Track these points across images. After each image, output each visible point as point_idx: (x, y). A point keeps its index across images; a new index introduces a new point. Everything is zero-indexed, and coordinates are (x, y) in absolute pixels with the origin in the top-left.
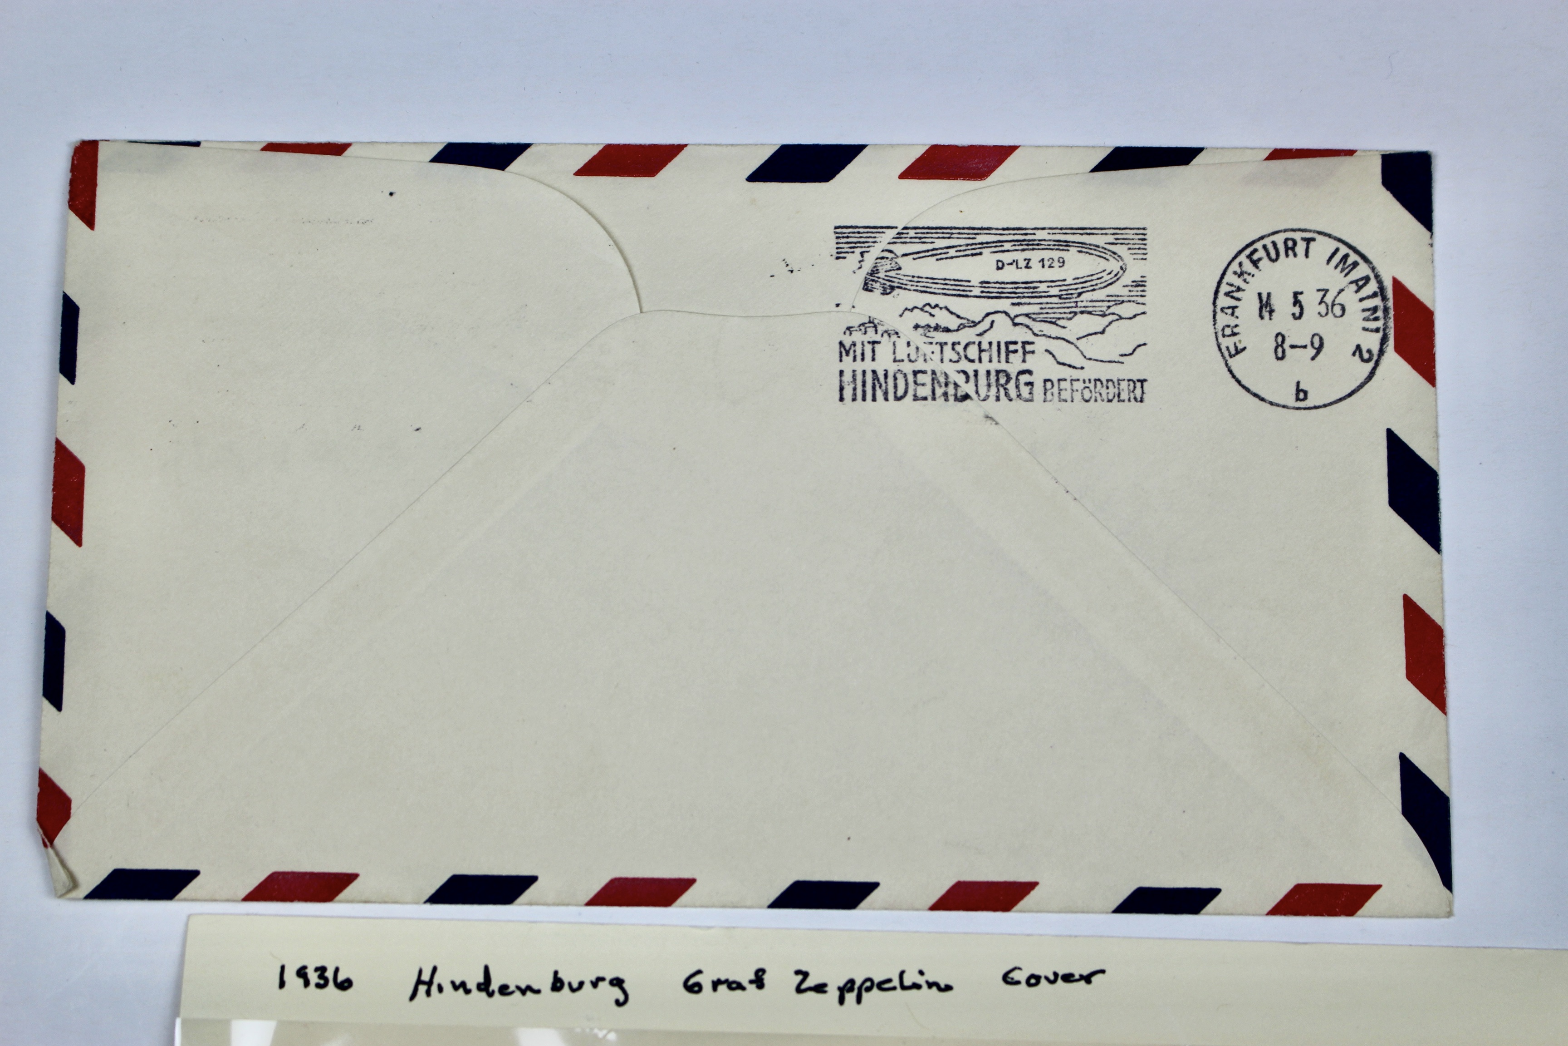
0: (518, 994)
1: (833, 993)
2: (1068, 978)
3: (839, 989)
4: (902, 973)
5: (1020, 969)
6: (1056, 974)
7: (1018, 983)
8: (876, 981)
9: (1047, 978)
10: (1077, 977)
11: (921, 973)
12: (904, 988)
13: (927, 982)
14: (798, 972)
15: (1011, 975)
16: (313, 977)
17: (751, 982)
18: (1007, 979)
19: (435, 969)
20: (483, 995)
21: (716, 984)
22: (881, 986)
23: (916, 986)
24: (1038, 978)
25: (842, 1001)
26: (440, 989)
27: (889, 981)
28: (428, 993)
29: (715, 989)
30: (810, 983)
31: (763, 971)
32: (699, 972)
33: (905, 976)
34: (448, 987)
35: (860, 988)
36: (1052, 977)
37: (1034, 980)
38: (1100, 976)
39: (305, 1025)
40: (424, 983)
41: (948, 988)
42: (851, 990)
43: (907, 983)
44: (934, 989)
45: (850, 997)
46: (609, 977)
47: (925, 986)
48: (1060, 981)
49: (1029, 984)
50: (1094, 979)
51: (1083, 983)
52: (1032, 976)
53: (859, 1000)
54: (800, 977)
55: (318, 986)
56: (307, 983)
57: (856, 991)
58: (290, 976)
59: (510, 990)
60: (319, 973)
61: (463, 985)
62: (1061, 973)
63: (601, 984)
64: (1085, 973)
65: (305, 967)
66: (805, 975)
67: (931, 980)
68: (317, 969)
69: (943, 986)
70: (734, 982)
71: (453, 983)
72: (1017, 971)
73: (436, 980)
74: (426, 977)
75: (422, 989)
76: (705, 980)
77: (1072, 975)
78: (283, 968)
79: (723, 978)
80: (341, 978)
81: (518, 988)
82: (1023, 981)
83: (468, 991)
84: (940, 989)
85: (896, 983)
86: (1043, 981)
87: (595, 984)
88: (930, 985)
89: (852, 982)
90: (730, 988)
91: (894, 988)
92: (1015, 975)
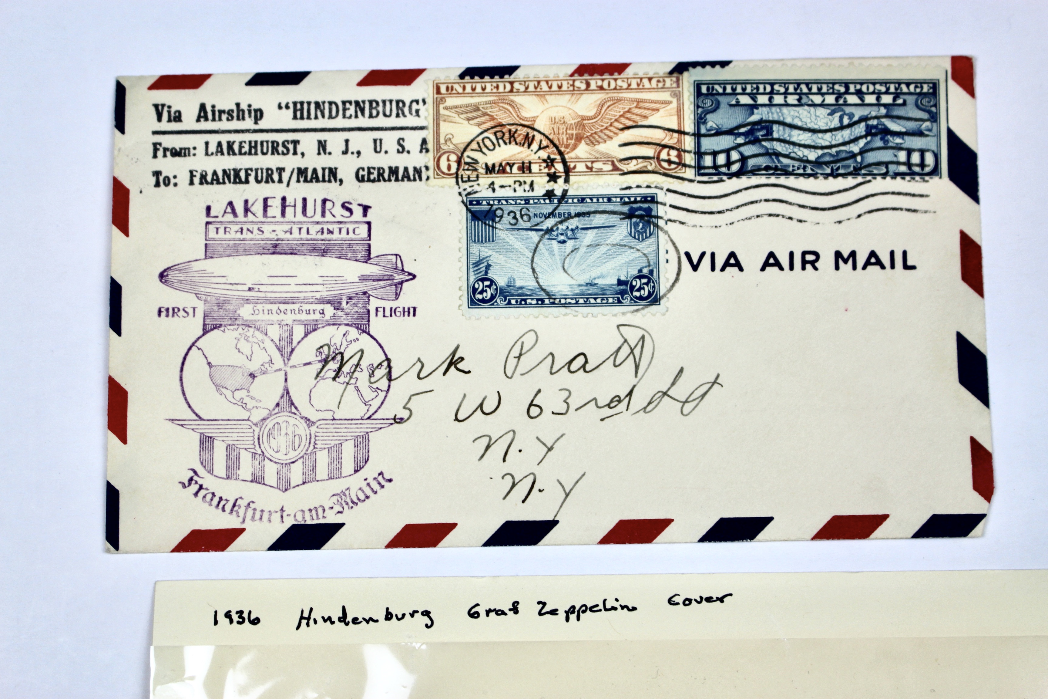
0: (364, 622)
1: (562, 615)
2: (709, 600)
3: (566, 612)
4: (605, 601)
5: (679, 595)
6: (701, 598)
7: (678, 604)
8: (589, 607)
9: (696, 600)
10: (715, 599)
11: (617, 600)
12: (606, 610)
13: (621, 606)
14: (539, 603)
15: (673, 599)
16: (235, 617)
17: (510, 610)
18: (671, 601)
19: (311, 610)
20: (343, 624)
21: (488, 612)
22: (592, 609)
23: (614, 608)
24: (690, 600)
25: (567, 619)
26: (315, 622)
27: (597, 606)
28: (308, 625)
29: (488, 615)
30: (547, 609)
31: (518, 603)
32: (477, 605)
33: (607, 602)
34: (320, 621)
35: (579, 611)
36: (699, 600)
37: (688, 602)
38: (729, 597)
39: (232, 647)
40: (305, 618)
41: (634, 609)
42: (573, 612)
43: (608, 606)
44: (625, 609)
45: (573, 617)
46: (420, 611)
47: (619, 608)
48: (704, 601)
49: (685, 604)
50: (725, 600)
51: (718, 602)
52: (687, 599)
53: (578, 618)
54: (541, 606)
55: (239, 623)
56: (231, 622)
57: (576, 613)
58: (221, 617)
59: (359, 621)
60: (239, 614)
61: (329, 618)
62: (704, 597)
63: (416, 615)
64: (720, 596)
65: (230, 612)
66: (544, 604)
67: (623, 605)
68: (237, 613)
69: (631, 608)
70: (500, 610)
71: (323, 618)
72: (677, 597)
73: (312, 617)
74: (306, 615)
75: (304, 622)
76: (481, 610)
77: (711, 598)
78: (216, 612)
79: (492, 609)
80: (252, 617)
81: (364, 619)
82: (681, 603)
83: (333, 623)
84: (629, 610)
85: (601, 607)
86: (693, 602)
87: (412, 615)
88: (623, 607)
89: (573, 607)
90: (497, 614)
91: (600, 610)
92: (676, 599)
